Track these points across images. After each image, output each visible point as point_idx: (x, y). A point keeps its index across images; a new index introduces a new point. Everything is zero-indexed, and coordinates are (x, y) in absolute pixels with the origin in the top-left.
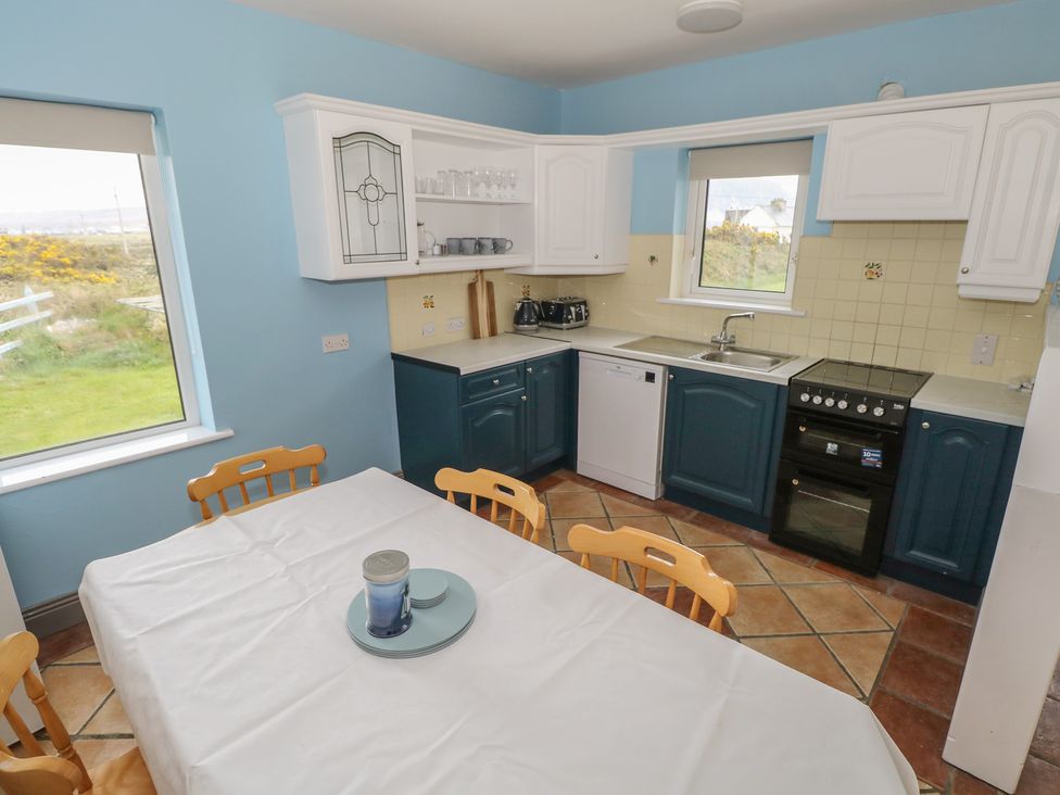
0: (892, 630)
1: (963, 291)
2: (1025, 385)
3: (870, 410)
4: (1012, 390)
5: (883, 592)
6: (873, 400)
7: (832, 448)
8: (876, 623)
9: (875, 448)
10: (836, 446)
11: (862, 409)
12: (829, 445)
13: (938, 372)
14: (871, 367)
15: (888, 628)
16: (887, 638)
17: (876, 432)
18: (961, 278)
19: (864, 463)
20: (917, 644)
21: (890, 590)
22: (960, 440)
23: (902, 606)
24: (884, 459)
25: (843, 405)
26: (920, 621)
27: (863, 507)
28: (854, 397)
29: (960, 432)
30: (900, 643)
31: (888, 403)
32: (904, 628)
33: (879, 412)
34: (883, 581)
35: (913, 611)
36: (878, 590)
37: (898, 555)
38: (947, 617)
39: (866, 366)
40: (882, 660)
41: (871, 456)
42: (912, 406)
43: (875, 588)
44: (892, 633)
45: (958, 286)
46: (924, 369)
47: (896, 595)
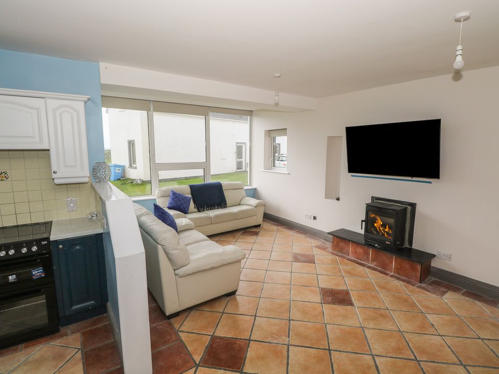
0: (79, 349)
1: (56, 181)
2: (93, 215)
3: (29, 249)
4: (89, 219)
5: (66, 335)
6: (29, 244)
7: (12, 278)
8: (71, 352)
9: (37, 267)
10: (15, 276)
11: (24, 250)
12: (10, 277)
13: (54, 220)
14: (18, 226)
15: (78, 350)
16: (79, 355)
17: (36, 260)
18: (54, 176)
19: (34, 278)
20: (93, 347)
21: (69, 332)
22: (78, 247)
23: (78, 335)
24: (45, 271)
25: (12, 252)
26: (89, 336)
27: (41, 300)
28: (17, 246)
29: (77, 244)
30: (86, 353)
31: (38, 242)
32: (84, 345)
33: (34, 249)
34: (63, 330)
35: (84, 334)
36: (64, 336)
37: (67, 313)
38: (98, 326)
39: (15, 227)
40: (82, 367)
41: (37, 273)
42: (51, 240)
43: (62, 336)
44: (80, 351)
45: (53, 179)
46: (47, 220)
47: (73, 333)
